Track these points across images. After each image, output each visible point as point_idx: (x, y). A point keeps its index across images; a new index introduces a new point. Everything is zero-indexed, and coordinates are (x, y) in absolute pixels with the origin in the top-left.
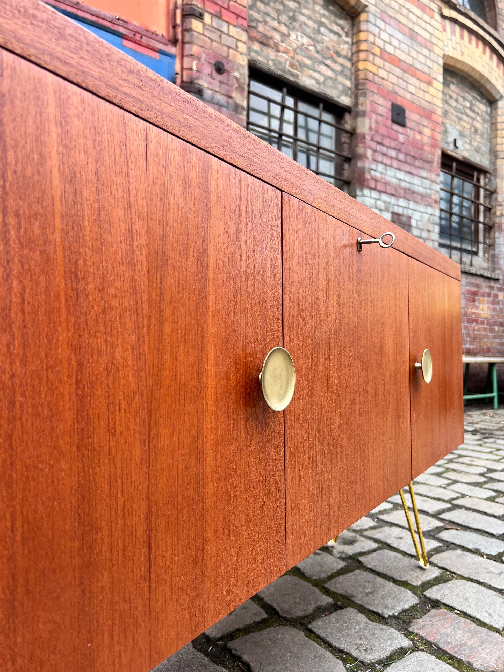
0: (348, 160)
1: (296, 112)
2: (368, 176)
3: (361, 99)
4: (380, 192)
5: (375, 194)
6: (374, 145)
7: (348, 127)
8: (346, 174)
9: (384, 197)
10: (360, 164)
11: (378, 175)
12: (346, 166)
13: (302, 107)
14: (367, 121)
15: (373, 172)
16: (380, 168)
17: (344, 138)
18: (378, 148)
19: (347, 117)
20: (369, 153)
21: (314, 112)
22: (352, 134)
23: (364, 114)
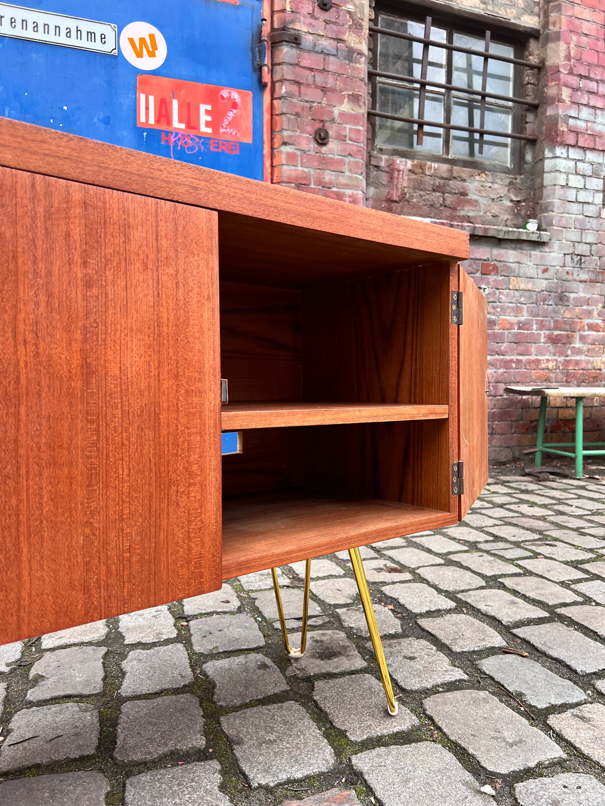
0: (534, 108)
1: (450, 49)
2: (563, 128)
3: (553, 16)
4: (584, 149)
5: (574, 153)
6: (574, 81)
7: (534, 60)
8: (530, 129)
9: (590, 156)
10: (550, 112)
11: (581, 124)
12: (530, 117)
13: (460, 40)
14: (562, 46)
15: (571, 122)
16: (585, 113)
17: (528, 77)
18: (583, 83)
19: (533, 45)
20: (566, 93)
21: (478, 45)
22: (540, 68)
23: (557, 37)
